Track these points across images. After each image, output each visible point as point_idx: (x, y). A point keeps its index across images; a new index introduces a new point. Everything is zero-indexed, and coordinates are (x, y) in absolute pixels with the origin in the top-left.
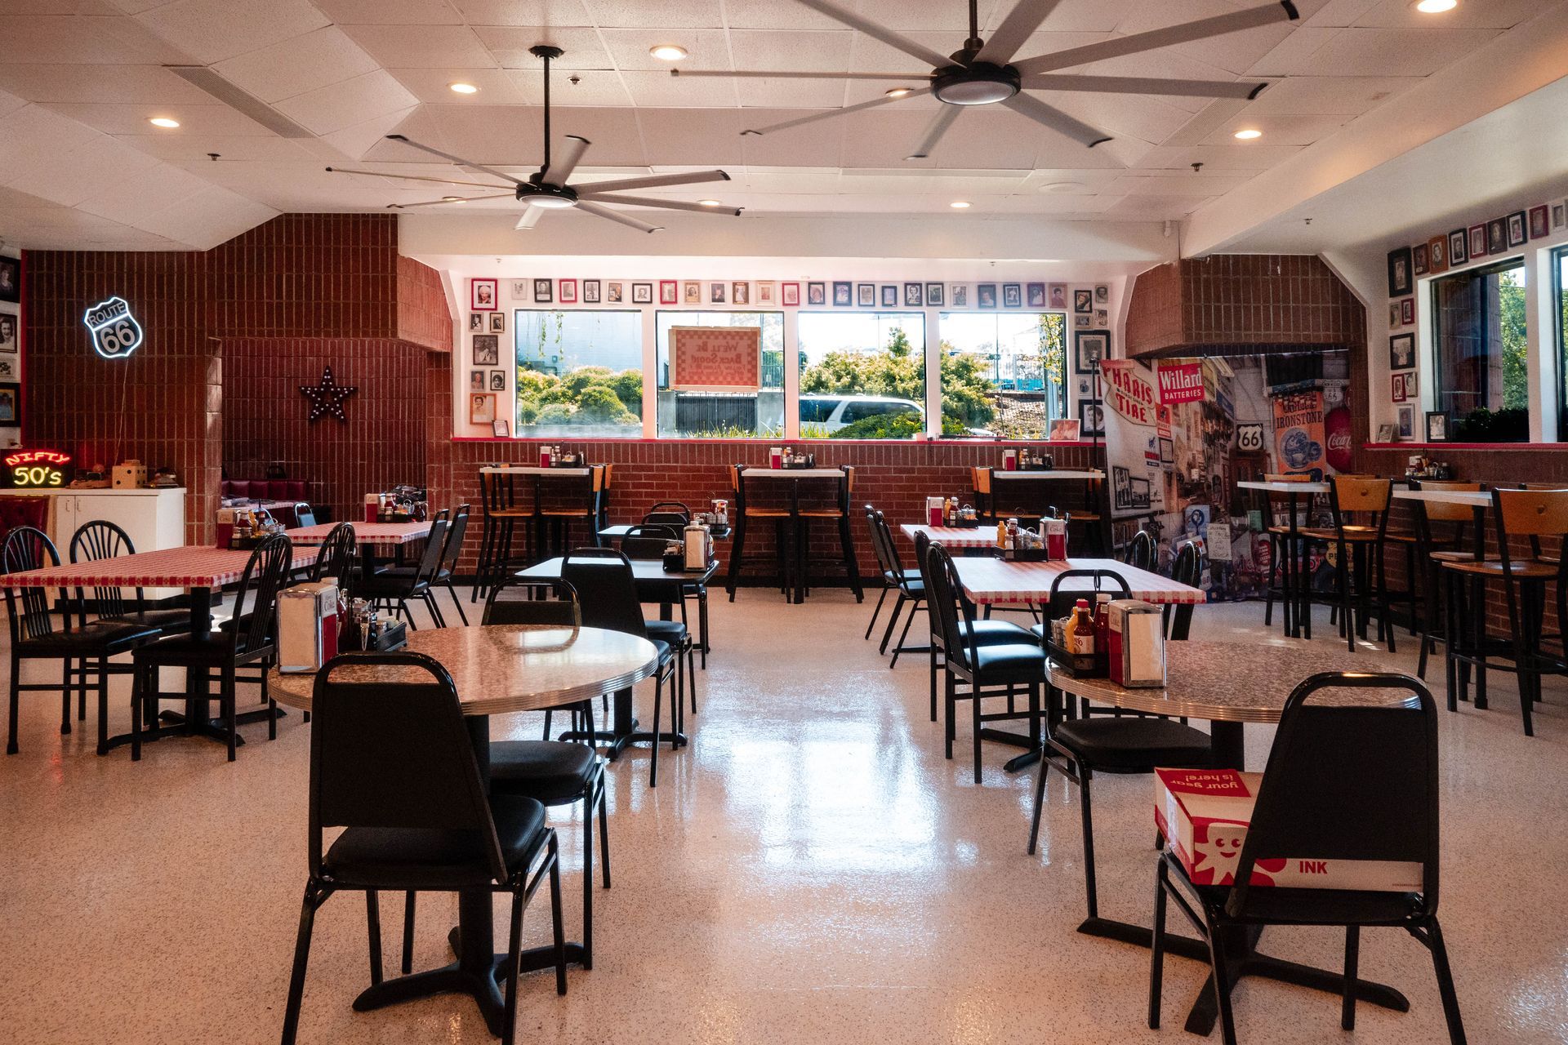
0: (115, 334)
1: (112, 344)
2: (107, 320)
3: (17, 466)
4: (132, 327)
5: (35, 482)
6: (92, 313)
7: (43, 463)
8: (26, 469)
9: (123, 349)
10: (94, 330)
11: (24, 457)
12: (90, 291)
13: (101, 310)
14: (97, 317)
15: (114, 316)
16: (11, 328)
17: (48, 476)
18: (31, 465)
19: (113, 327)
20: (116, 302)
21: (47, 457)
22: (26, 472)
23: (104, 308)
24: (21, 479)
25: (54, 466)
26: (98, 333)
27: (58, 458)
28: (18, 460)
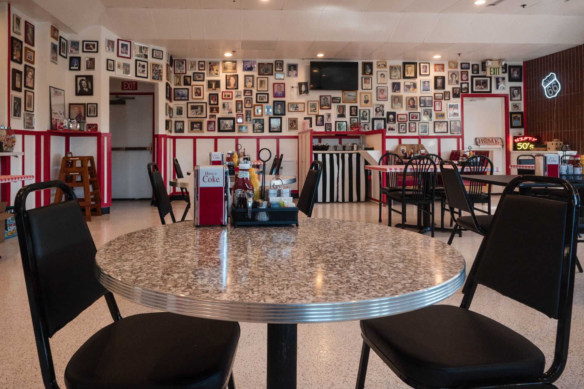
0: (551, 88)
1: (551, 92)
2: (549, 82)
3: (519, 142)
4: (557, 84)
5: (525, 149)
6: (545, 81)
7: (527, 141)
8: (521, 143)
9: (554, 93)
10: (545, 88)
11: (520, 139)
12: (544, 72)
13: (547, 79)
14: (546, 82)
15: (551, 80)
16: (519, 92)
17: (529, 146)
18: (523, 142)
19: (551, 85)
20: (552, 75)
21: (528, 139)
22: (521, 144)
23: (548, 78)
24: (520, 147)
25: (531, 142)
26: (546, 89)
27: (533, 139)
28: (518, 140)
